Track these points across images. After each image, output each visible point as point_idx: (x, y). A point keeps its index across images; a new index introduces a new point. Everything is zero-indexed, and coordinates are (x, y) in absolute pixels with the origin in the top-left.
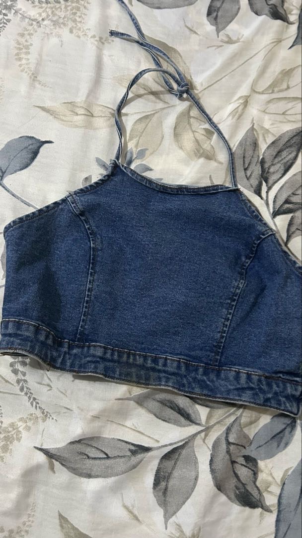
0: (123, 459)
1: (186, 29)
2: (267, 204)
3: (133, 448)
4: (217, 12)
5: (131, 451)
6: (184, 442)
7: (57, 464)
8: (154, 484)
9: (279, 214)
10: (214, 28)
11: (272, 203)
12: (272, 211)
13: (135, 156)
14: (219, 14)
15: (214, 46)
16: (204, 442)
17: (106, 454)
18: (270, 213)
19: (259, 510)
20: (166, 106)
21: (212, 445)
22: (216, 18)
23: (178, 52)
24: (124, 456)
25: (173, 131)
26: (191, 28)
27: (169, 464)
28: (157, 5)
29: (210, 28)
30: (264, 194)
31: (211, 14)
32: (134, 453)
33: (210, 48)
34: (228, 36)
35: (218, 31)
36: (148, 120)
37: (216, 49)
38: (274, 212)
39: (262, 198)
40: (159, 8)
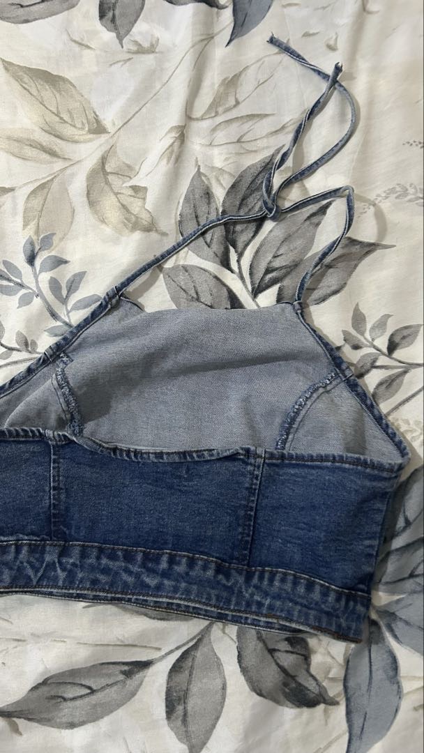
0: (115, 688)
1: (73, 44)
2: (242, 278)
3: (126, 668)
4: (113, 10)
5: (124, 673)
6: (195, 641)
7: (21, 723)
8: (167, 712)
9: (261, 292)
10: (113, 35)
11: (248, 276)
12: (250, 288)
13: (37, 248)
14: (117, 12)
15: (120, 61)
16: (224, 633)
17: (89, 688)
18: (248, 291)
19: (322, 706)
20: (67, 164)
21: (235, 634)
22: (113, 20)
23: (67, 80)
24: (115, 683)
25: (85, 199)
26: (80, 41)
27: (182, 677)
28: (24, 18)
29: (108, 36)
30: (234, 265)
31: (105, 16)
32: (128, 674)
33: (113, 66)
34: (136, 42)
35: (120, 38)
36: (46, 190)
37: (122, 65)
38: (253, 289)
39: (232, 271)
40: (27, 21)
